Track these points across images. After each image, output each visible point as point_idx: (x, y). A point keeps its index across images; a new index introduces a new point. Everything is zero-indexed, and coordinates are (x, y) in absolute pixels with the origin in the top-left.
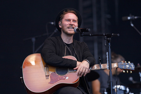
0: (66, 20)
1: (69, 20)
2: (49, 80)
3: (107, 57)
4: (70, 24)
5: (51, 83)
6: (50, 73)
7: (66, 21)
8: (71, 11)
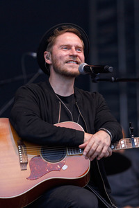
0: (61, 46)
1: (68, 47)
2: (28, 172)
4: (70, 56)
5: (31, 178)
6: (30, 157)
7: (62, 48)
8: (70, 30)
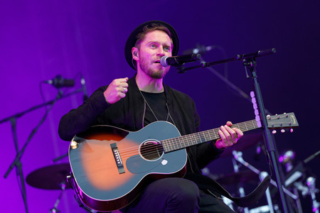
3: (254, 101)
7: (150, 46)
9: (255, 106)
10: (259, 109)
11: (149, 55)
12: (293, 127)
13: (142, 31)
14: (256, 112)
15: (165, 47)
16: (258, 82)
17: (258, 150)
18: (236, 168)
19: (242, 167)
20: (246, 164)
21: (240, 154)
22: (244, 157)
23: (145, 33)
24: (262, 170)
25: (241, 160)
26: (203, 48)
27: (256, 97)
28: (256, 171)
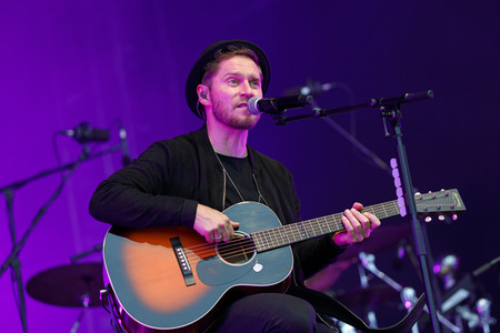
3: (395, 173)
4: (242, 95)
7: (228, 81)
9: (397, 183)
10: (403, 186)
11: (227, 97)
12: (457, 212)
13: (213, 59)
14: (399, 192)
15: (253, 81)
16: (403, 143)
17: (401, 252)
18: (364, 280)
19: (374, 279)
20: (381, 275)
21: (371, 258)
22: (376, 263)
23: (218, 62)
24: (405, 285)
25: (372, 267)
26: (317, 86)
27: (399, 167)
28: (396, 286)
